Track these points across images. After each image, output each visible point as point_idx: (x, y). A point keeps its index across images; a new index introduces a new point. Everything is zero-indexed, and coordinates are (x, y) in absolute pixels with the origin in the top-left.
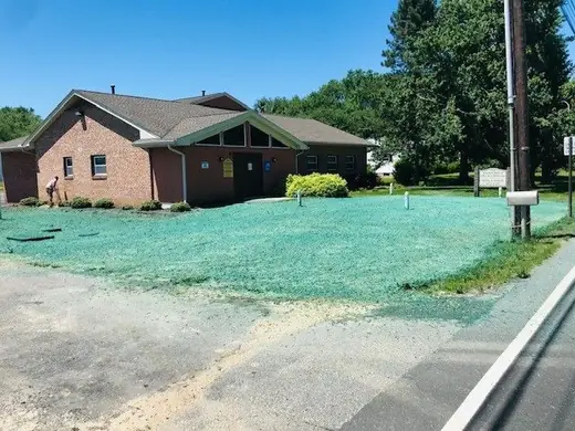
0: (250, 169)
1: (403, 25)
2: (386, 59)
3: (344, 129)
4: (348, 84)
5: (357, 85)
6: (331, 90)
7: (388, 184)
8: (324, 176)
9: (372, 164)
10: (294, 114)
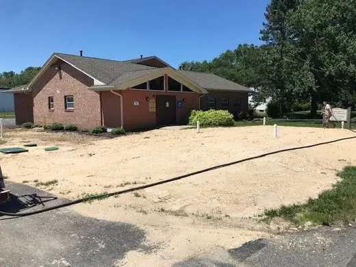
0: (167, 106)
1: (274, 13)
2: (262, 35)
3: (235, 81)
4: (238, 52)
5: (244, 53)
6: (227, 56)
7: (263, 118)
8: (218, 112)
9: (252, 104)
10: (202, 71)
